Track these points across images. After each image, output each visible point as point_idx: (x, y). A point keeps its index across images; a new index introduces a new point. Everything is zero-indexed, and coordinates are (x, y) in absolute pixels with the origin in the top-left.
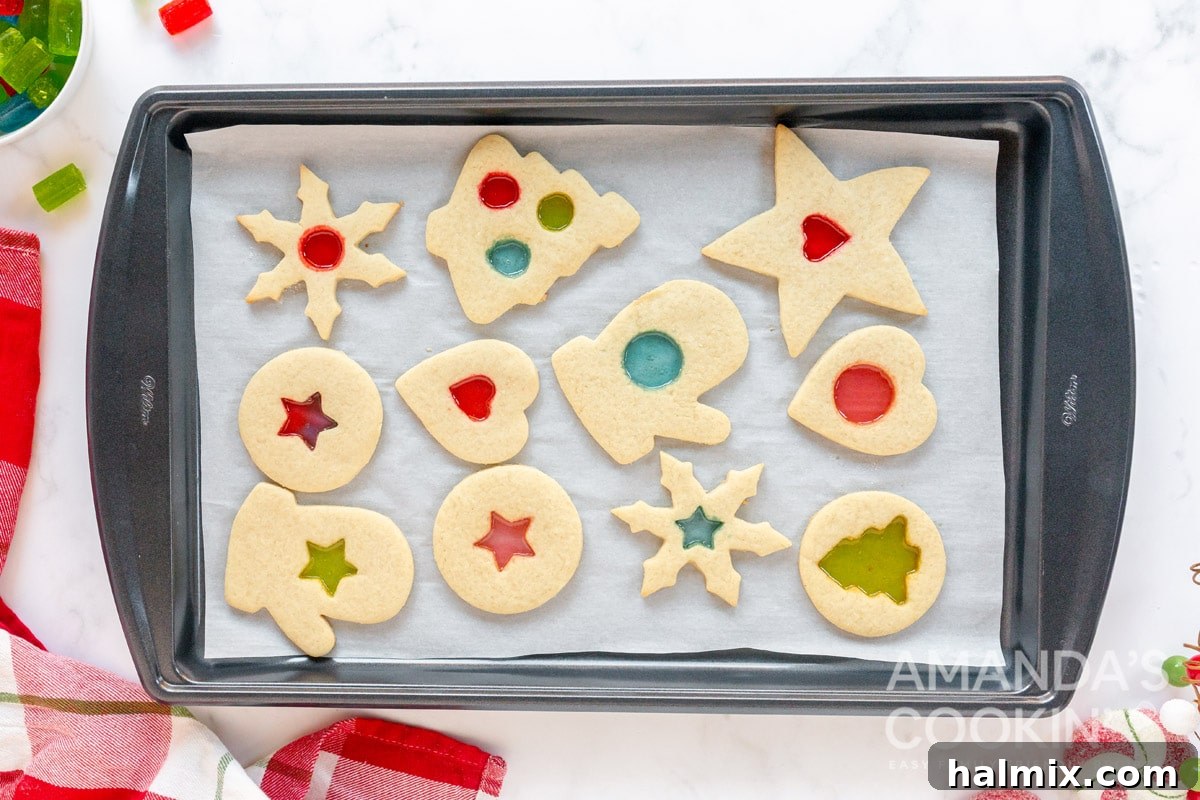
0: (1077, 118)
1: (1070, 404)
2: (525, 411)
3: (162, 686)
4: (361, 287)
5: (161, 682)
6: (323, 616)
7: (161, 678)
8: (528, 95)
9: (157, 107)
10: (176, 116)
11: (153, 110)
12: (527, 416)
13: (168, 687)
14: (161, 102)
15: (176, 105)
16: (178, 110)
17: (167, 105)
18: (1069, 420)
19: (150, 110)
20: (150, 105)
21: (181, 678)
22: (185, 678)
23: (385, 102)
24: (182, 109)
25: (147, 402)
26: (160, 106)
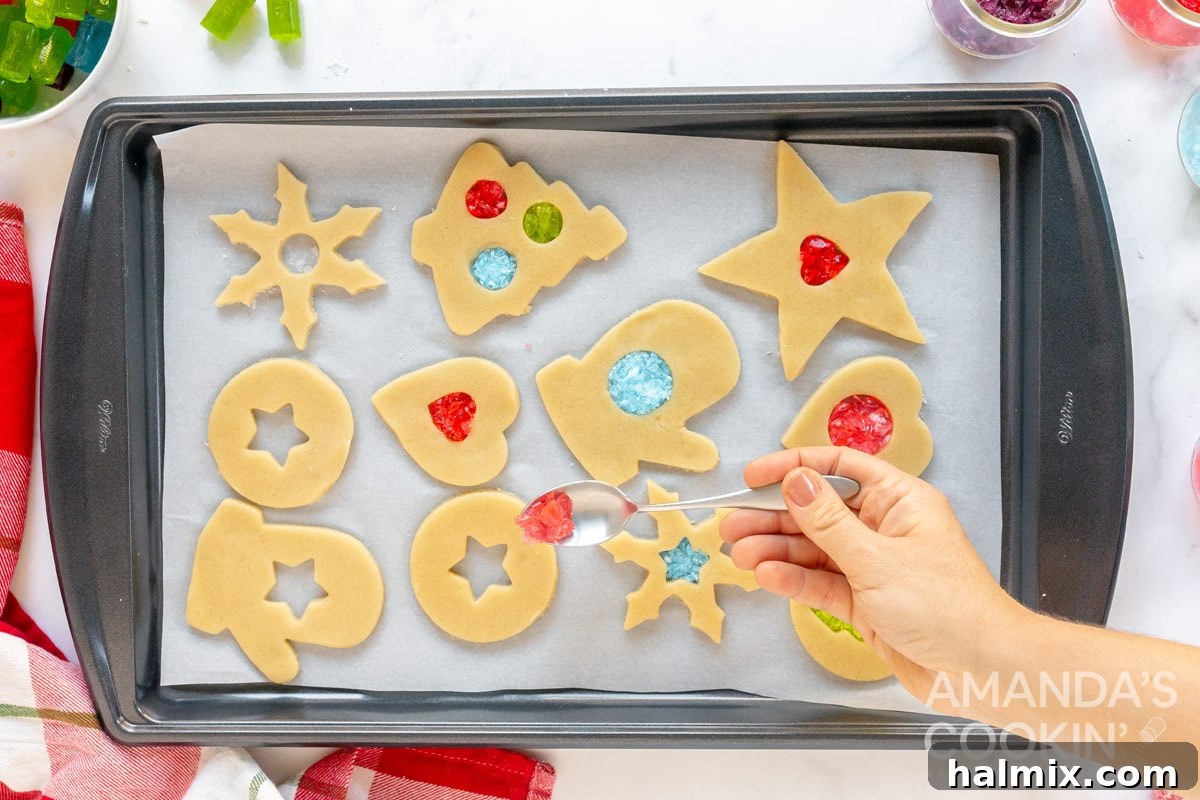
0: (1067, 126)
1: (1066, 423)
2: (504, 432)
3: (123, 726)
4: (339, 294)
5: (122, 722)
6: (288, 641)
7: (122, 718)
8: (499, 105)
9: (113, 120)
10: (132, 128)
11: (109, 123)
12: (506, 437)
13: (129, 727)
14: (116, 115)
15: (131, 117)
16: (134, 123)
17: (123, 117)
18: (1065, 439)
19: (105, 122)
20: (105, 118)
21: (144, 718)
22: (150, 719)
24: (139, 122)
25: (105, 428)
26: (116, 118)
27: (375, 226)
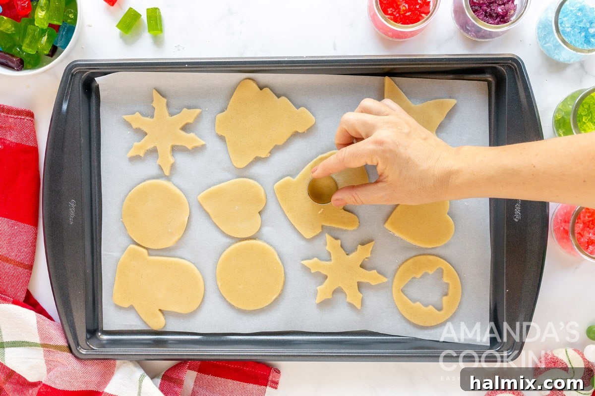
0: (519, 74)
1: (518, 211)
2: (259, 213)
3: (80, 351)
4: (183, 149)
5: (80, 349)
6: (160, 310)
7: (80, 347)
8: (255, 64)
10: (85, 74)
11: (74, 72)
12: (260, 215)
13: (83, 351)
14: (77, 68)
15: (85, 69)
16: (86, 72)
17: (81, 69)
18: (517, 219)
19: (72, 71)
20: (72, 69)
21: (90, 347)
22: (92, 347)
23: (186, 67)
24: (88, 71)
25: (72, 213)
26: (77, 70)
27: (198, 118)
